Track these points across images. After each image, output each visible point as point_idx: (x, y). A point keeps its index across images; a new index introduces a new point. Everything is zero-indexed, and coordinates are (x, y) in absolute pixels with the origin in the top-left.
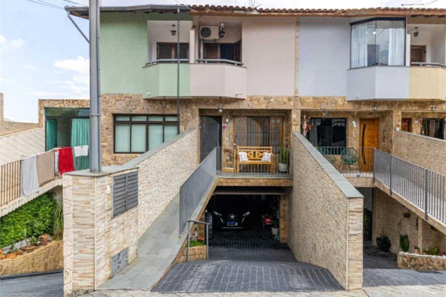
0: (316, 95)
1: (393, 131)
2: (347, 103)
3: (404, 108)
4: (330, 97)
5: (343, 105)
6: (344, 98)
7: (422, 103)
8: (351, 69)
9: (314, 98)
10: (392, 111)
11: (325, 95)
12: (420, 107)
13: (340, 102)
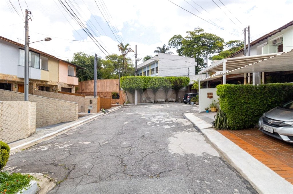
0: (4, 73)
1: (33, 90)
2: (17, 78)
3: (37, 82)
4: (10, 75)
5: (16, 79)
6: (16, 76)
7: (42, 81)
8: (19, 65)
9: (3, 75)
10: (33, 83)
11: (8, 74)
12: (41, 82)
13: (15, 78)
